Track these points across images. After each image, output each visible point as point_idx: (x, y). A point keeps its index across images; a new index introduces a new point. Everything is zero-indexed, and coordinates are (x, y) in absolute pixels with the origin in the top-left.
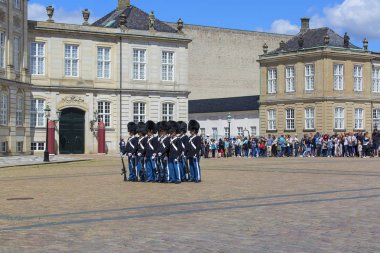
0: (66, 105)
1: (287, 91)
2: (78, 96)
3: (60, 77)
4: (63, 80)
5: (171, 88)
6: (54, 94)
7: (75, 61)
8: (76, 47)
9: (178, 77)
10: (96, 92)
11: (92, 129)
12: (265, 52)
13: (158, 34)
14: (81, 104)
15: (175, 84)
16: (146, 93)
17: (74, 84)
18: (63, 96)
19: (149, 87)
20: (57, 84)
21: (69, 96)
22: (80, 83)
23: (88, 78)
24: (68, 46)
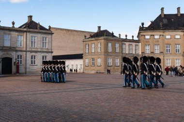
0: (5, 56)
2: (9, 53)
5: (46, 50)
9: (49, 46)
10: (17, 51)
11: (14, 65)
12: (85, 38)
22: (10, 48)
23: (13, 46)
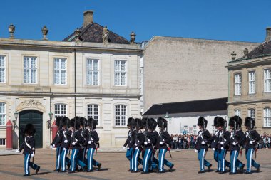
1: (250, 93)
2: (36, 100)
3: (20, 84)
4: (23, 87)
5: (123, 92)
6: (13, 98)
7: (33, 71)
8: (34, 58)
9: (130, 82)
12: (234, 59)
13: (111, 45)
14: (39, 106)
15: (127, 88)
16: (100, 96)
17: (32, 90)
18: (22, 100)
19: (102, 91)
20: (16, 90)
21: (28, 99)
22: (37, 89)
23: (45, 84)
24: (26, 58)
